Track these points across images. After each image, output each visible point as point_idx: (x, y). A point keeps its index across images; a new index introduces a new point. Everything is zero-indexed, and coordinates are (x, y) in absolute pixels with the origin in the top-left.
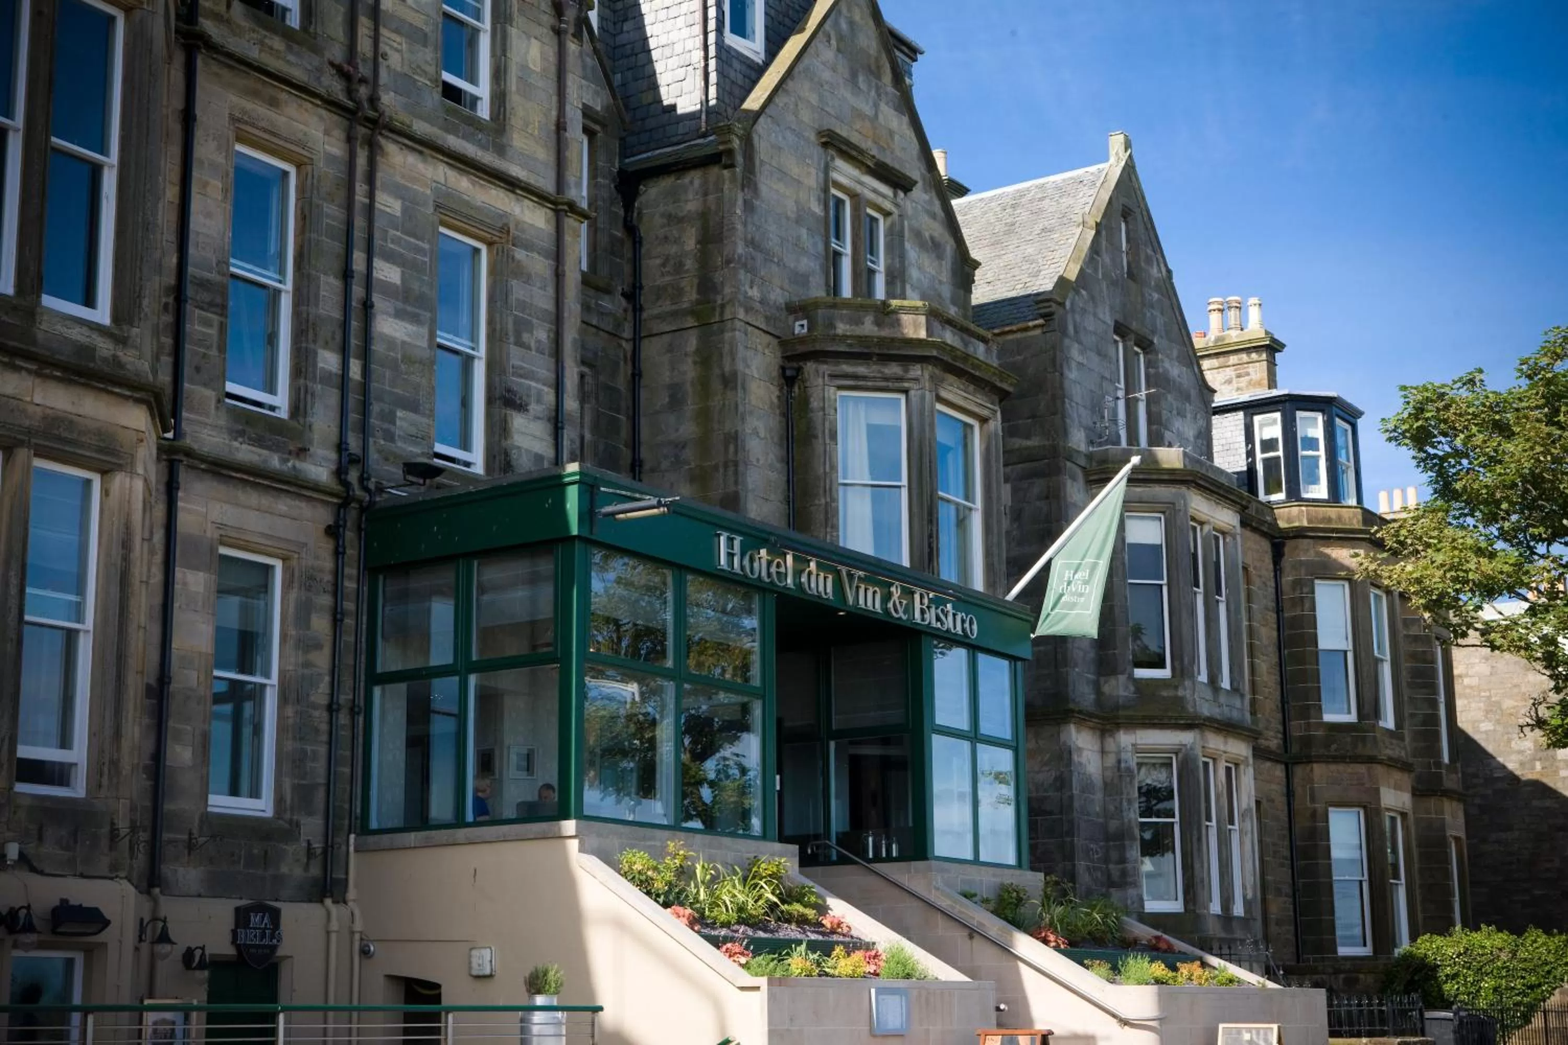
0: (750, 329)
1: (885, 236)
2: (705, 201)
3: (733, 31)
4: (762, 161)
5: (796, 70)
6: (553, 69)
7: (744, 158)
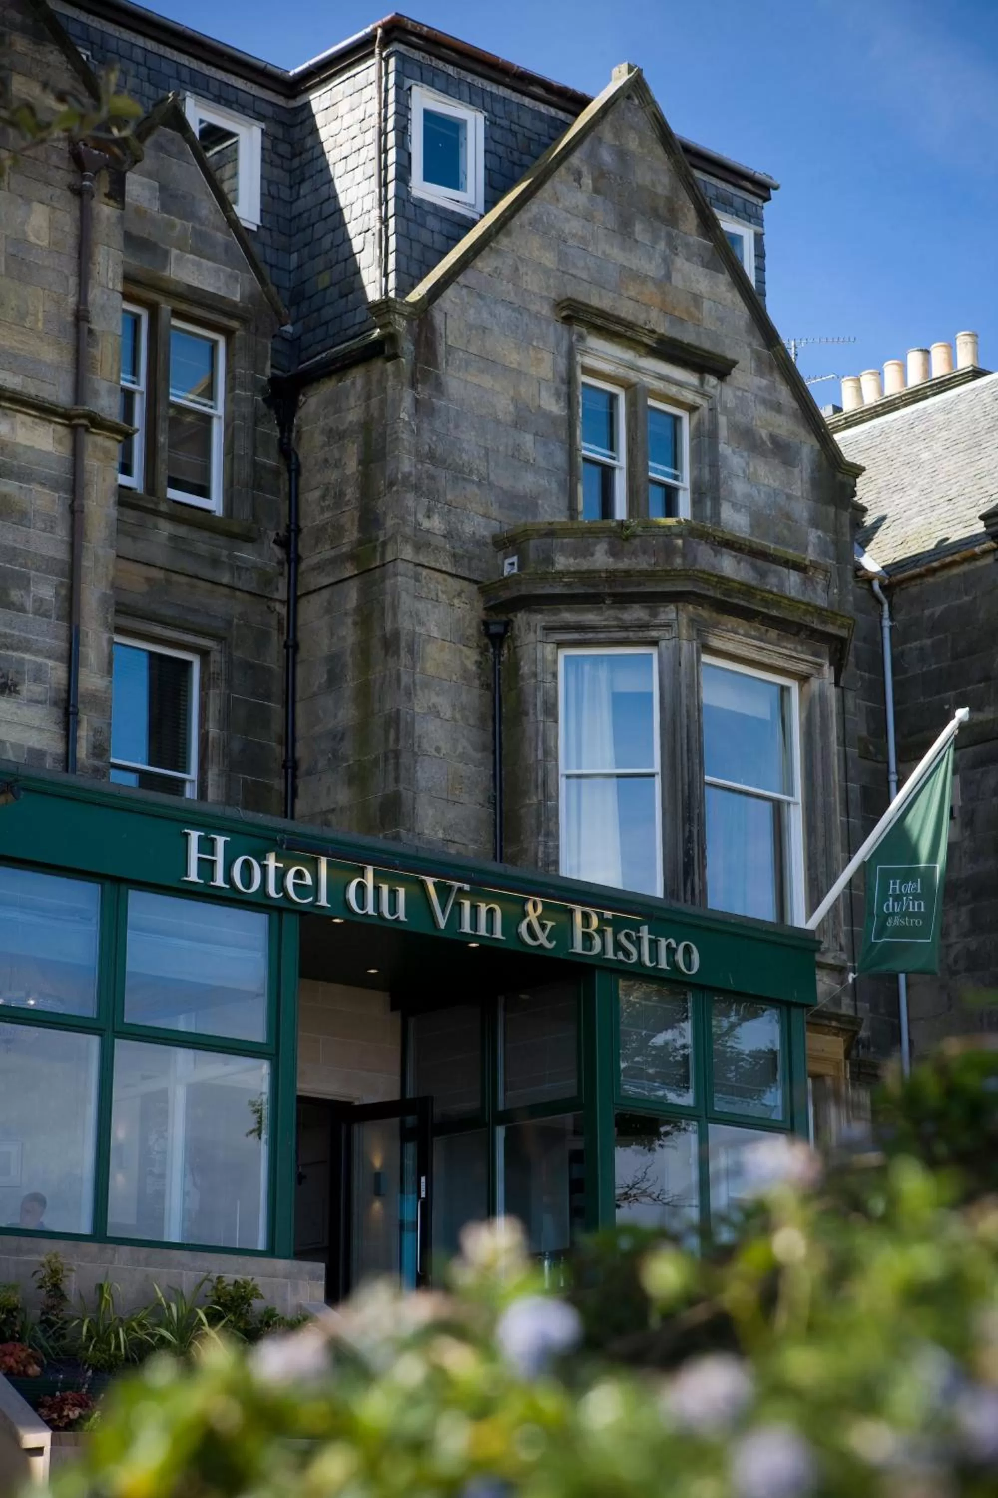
0: (425, 572)
1: (691, 440)
2: (368, 407)
3: (429, 176)
4: (450, 349)
5: (516, 221)
6: (71, 241)
7: (416, 343)
